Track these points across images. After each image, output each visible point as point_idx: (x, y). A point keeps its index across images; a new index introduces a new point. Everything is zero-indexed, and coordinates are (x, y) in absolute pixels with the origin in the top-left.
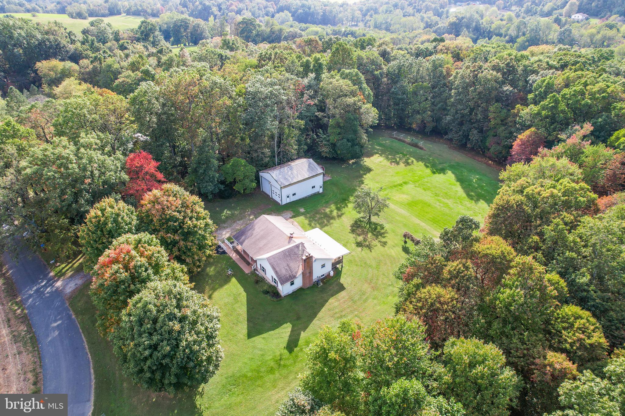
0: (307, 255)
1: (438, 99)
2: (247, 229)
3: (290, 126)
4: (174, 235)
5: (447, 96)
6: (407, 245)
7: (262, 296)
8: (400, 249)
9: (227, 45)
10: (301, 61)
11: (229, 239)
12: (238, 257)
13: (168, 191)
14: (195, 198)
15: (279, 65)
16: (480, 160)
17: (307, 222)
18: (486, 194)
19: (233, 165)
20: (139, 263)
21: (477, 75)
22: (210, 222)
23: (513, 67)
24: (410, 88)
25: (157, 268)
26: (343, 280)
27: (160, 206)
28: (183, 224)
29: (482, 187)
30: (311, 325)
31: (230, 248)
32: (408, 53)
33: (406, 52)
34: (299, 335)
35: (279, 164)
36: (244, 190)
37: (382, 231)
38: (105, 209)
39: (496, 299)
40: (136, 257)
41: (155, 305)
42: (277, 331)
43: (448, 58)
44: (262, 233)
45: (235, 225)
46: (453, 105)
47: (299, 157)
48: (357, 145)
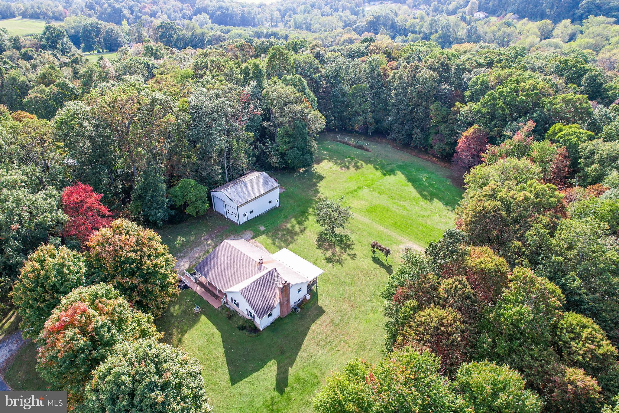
0: (284, 282)
1: (377, 100)
2: (210, 258)
3: (238, 139)
4: (131, 278)
5: (386, 97)
6: (377, 255)
7: (239, 332)
8: (371, 260)
9: (149, 52)
10: (239, 68)
11: (189, 270)
12: (203, 290)
13: (118, 228)
14: (150, 233)
15: (218, 73)
16: (424, 157)
17: (269, 241)
18: (438, 193)
19: (182, 187)
20: (100, 324)
21: (415, 75)
22: (170, 257)
23: (447, 65)
24: (349, 89)
25: (120, 324)
26: (320, 302)
27: (112, 248)
28: (142, 265)
29: (432, 186)
30: (297, 358)
31: (191, 281)
32: (342, 55)
33: (340, 53)
34: (287, 371)
35: (230, 180)
36: (197, 212)
37: (349, 243)
38: (45, 260)
39: (499, 316)
40: (94, 317)
41: (129, 375)
42: (262, 371)
43: (382, 58)
44: (227, 261)
45: (192, 253)
46: (394, 105)
47: (251, 171)
48: (307, 153)
